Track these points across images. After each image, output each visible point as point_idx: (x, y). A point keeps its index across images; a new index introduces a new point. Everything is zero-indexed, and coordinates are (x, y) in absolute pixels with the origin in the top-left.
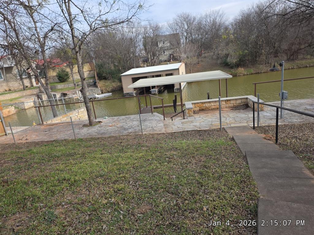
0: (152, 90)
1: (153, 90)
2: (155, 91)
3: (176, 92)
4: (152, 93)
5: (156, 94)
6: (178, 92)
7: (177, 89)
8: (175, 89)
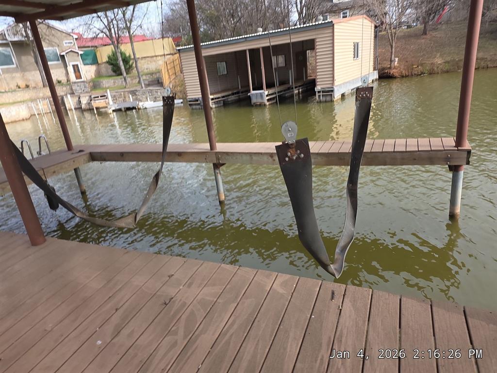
0: (253, 92)
1: (257, 94)
2: (261, 95)
3: (320, 102)
4: (254, 100)
5: (265, 105)
6: (326, 102)
7: (323, 92)
8: (319, 92)
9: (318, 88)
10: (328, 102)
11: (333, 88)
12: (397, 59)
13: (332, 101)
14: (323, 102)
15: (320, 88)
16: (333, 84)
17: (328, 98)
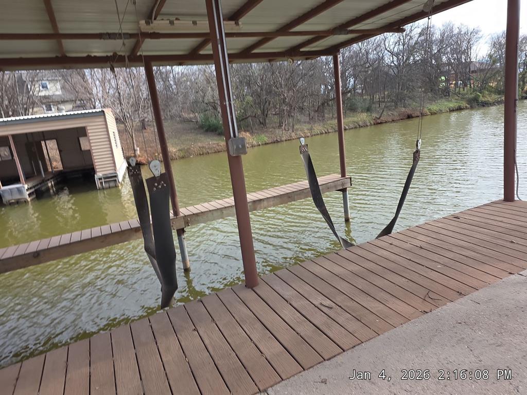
0: (4, 188)
1: (10, 189)
2: (18, 190)
3: (103, 189)
4: (7, 198)
5: (26, 201)
6: (110, 188)
7: (105, 178)
8: (100, 179)
9: (99, 175)
10: (113, 187)
11: (116, 173)
12: (138, 149)
13: (116, 186)
14: (107, 188)
15: (101, 175)
16: (115, 169)
17: (112, 184)
